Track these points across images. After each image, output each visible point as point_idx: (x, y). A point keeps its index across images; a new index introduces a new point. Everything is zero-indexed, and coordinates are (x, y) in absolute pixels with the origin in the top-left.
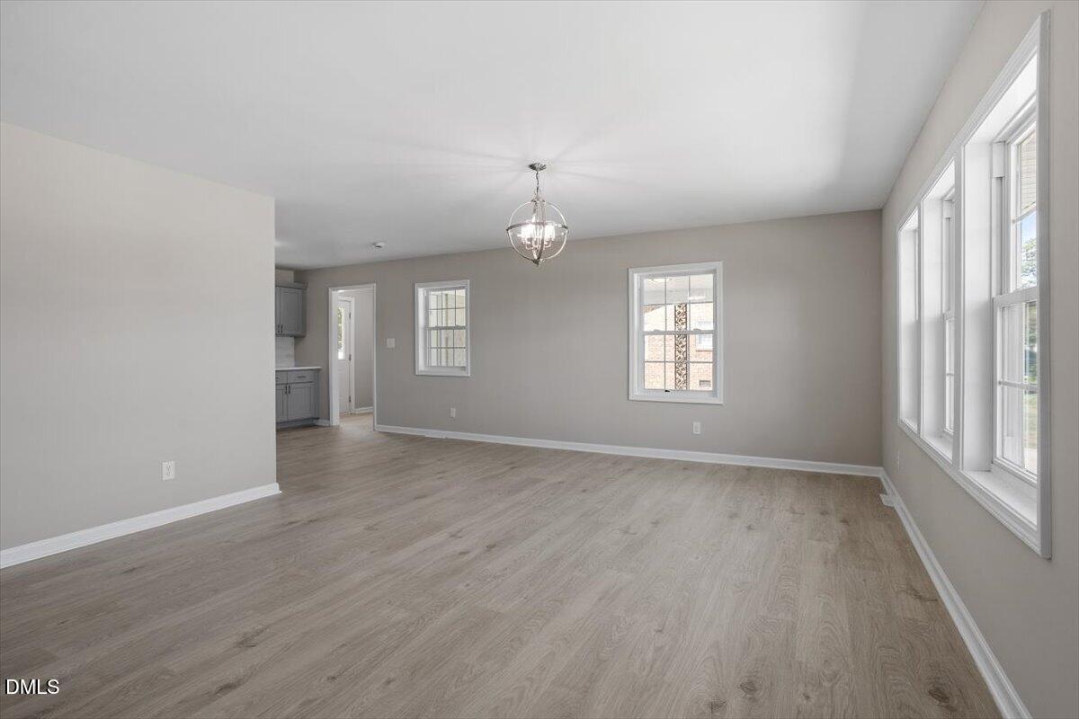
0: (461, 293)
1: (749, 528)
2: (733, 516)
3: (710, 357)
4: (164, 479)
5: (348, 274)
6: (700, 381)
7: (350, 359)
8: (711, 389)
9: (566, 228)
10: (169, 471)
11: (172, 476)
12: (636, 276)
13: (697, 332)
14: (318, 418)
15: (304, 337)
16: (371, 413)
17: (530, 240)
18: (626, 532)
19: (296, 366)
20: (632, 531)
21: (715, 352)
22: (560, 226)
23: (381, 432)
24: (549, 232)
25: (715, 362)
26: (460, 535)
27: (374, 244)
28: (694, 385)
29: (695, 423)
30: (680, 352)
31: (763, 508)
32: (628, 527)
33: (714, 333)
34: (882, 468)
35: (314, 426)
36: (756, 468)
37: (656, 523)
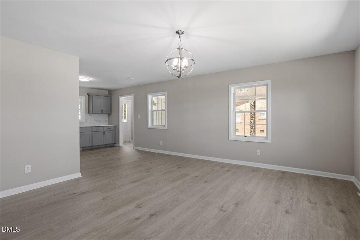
0: (164, 97)
1: (287, 212)
2: (277, 202)
3: (265, 122)
4: (26, 172)
5: (125, 91)
6: (260, 130)
7: (129, 122)
8: (265, 136)
9: (193, 60)
10: (28, 169)
11: (30, 171)
12: (232, 87)
13: (259, 111)
14: (115, 144)
15: (111, 114)
16: (133, 142)
17: (176, 66)
18: (221, 210)
19: (109, 125)
20: (224, 209)
21: (267, 119)
22: (190, 59)
23: (136, 149)
24: (185, 62)
25: (267, 124)
26: (141, 206)
27: (129, 78)
28: (258, 134)
29: (258, 151)
30: (252, 120)
31: (293, 197)
32: (222, 207)
33: (267, 111)
34: (354, 177)
35: (114, 146)
36: (287, 172)
37: (237, 204)
